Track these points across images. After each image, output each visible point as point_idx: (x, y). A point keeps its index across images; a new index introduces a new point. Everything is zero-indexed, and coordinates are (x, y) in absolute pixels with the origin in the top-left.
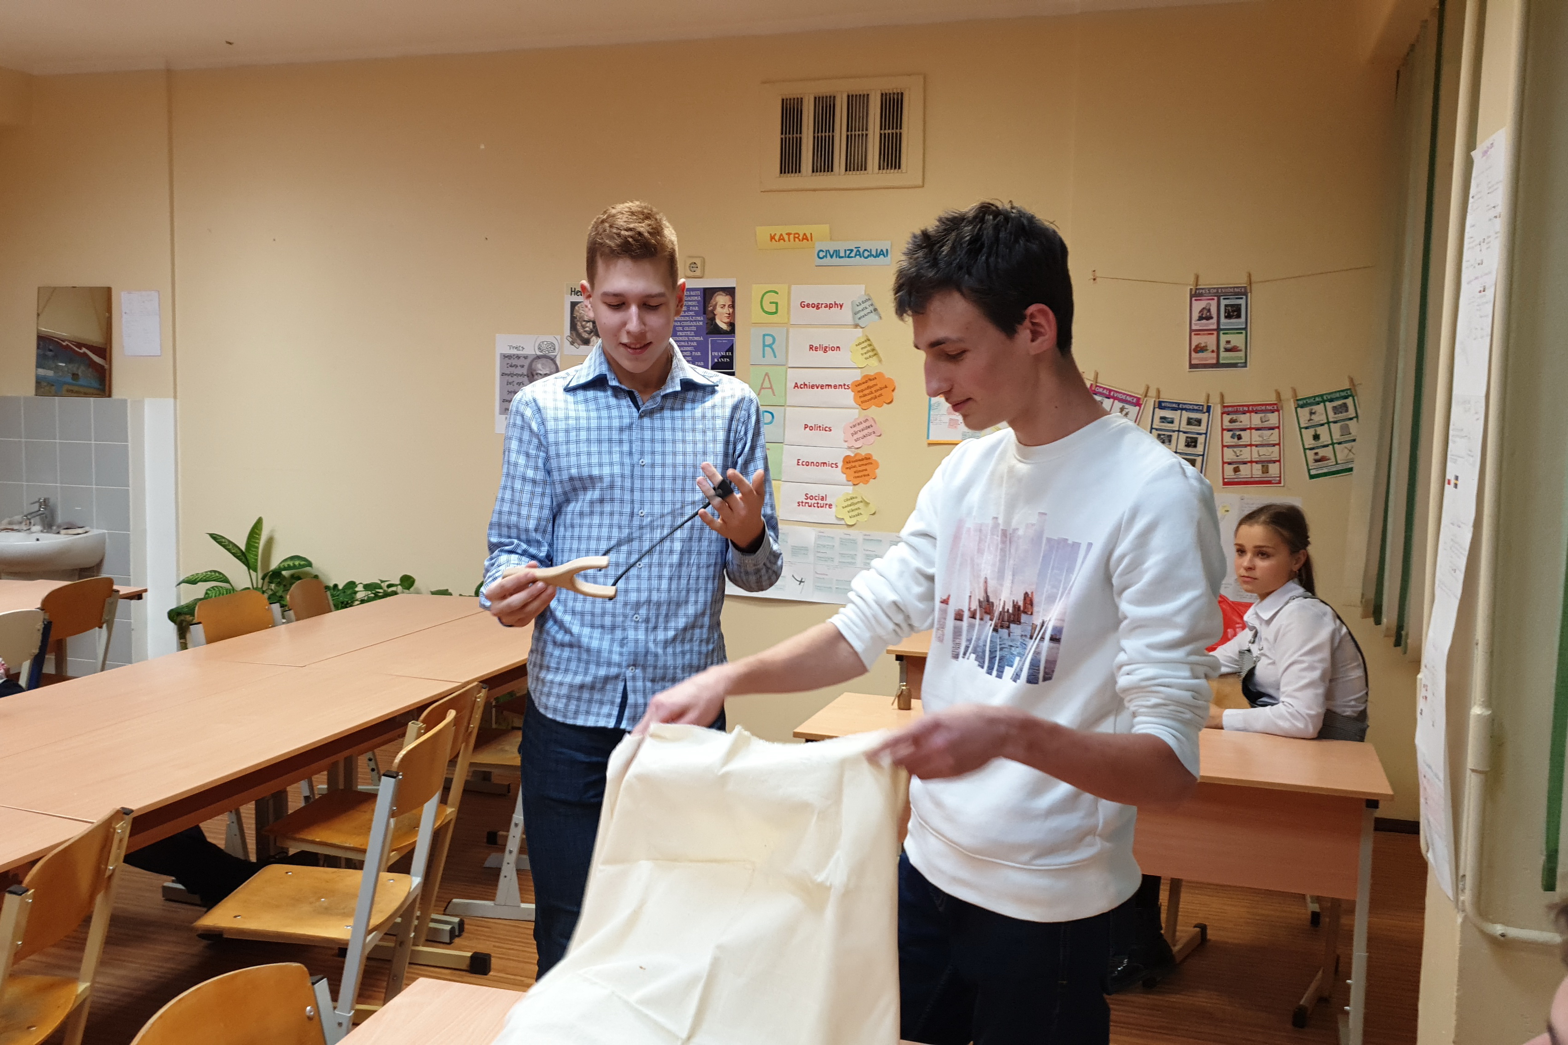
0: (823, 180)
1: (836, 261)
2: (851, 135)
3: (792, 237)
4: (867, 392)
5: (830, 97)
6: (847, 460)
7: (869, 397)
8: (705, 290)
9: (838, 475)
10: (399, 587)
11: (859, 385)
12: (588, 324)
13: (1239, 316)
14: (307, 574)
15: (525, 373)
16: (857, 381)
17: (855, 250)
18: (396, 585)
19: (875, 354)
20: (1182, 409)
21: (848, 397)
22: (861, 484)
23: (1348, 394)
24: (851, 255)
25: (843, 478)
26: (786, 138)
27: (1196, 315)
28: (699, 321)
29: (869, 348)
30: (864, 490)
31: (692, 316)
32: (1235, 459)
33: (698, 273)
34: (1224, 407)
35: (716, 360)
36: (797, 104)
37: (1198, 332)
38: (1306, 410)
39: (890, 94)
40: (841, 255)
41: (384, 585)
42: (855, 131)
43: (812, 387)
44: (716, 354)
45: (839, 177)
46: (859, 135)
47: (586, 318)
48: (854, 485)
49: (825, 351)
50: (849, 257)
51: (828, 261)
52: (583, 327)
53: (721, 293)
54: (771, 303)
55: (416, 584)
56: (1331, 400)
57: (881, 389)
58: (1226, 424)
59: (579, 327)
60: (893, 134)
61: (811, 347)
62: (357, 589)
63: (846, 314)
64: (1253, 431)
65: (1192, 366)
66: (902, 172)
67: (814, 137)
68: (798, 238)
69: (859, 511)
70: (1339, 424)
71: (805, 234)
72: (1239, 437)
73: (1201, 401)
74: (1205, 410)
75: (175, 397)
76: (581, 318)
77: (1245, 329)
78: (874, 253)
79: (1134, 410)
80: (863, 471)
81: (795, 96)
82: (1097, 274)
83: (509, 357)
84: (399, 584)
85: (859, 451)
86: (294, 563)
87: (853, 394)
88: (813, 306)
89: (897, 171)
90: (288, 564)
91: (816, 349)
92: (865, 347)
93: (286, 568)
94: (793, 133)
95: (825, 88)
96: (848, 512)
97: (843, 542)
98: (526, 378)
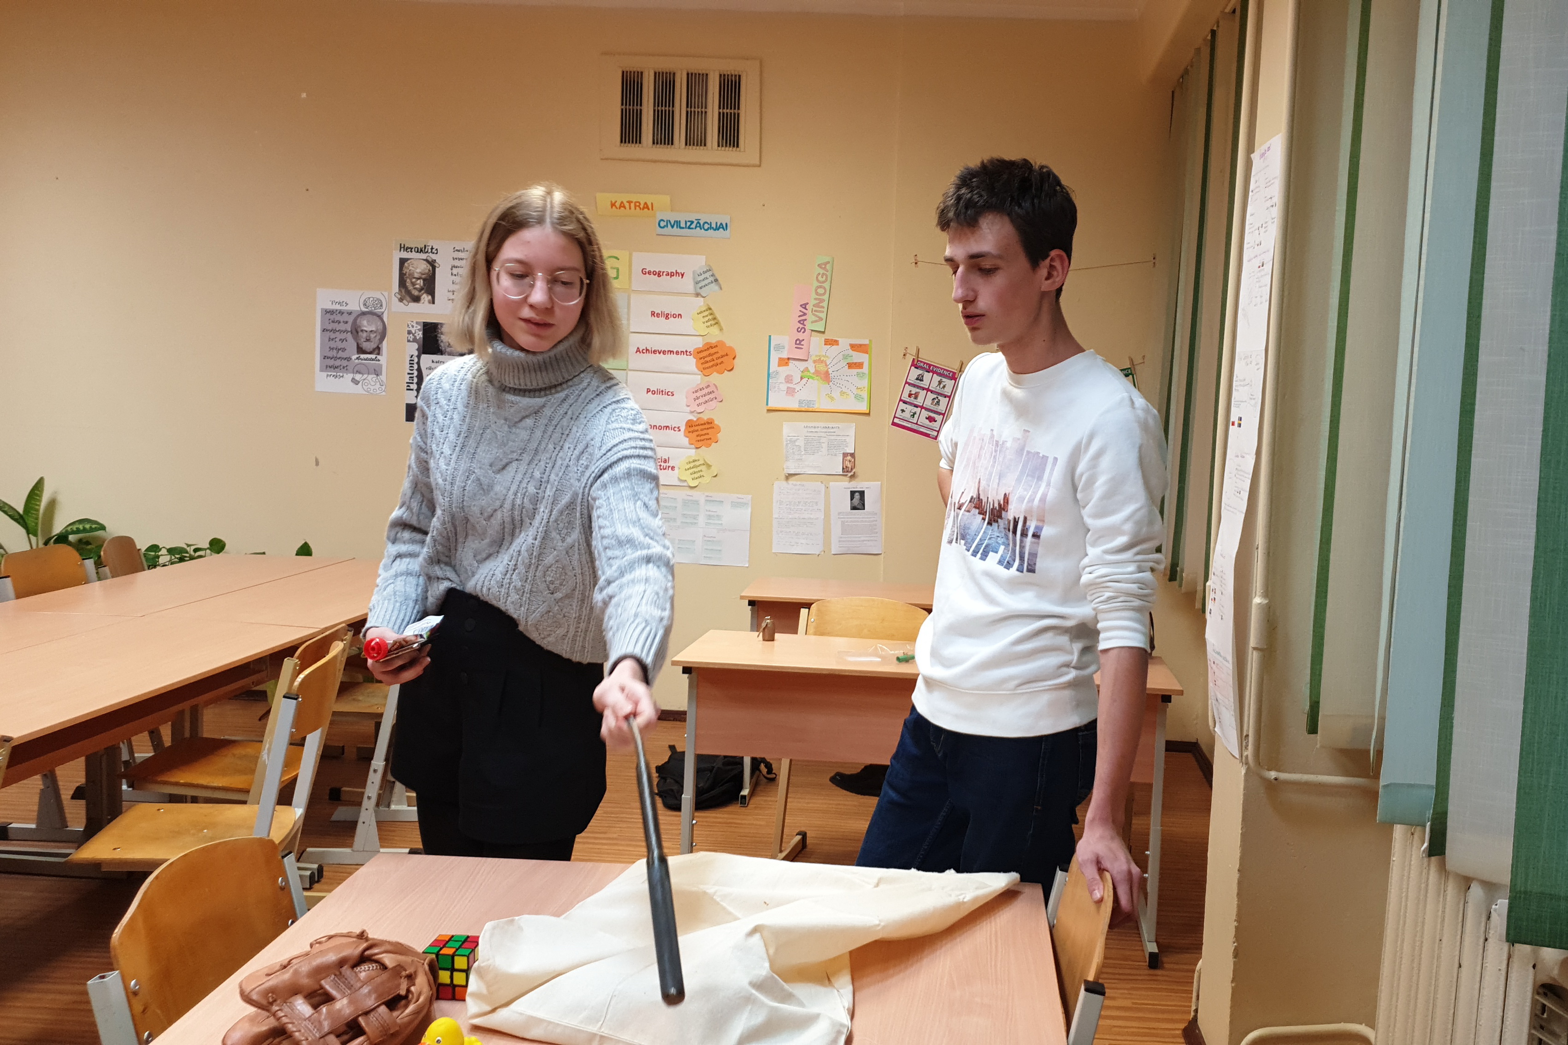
0: (663, 152)
1: (676, 231)
2: (691, 112)
3: (632, 205)
4: (708, 359)
5: (670, 73)
6: (690, 424)
7: (711, 364)
9: (681, 438)
10: (208, 551)
11: (701, 352)
12: (418, 282)
14: (99, 539)
15: (349, 330)
16: (699, 348)
17: (696, 222)
18: (204, 549)
19: (717, 323)
21: (690, 363)
22: (703, 447)
24: (691, 227)
25: (685, 441)
26: (626, 109)
29: (710, 317)
30: (706, 453)
36: (637, 78)
39: (728, 75)
40: (682, 226)
41: (191, 549)
42: (695, 108)
43: (655, 352)
45: (679, 151)
46: (698, 112)
47: (416, 275)
48: (697, 448)
49: (667, 318)
50: (689, 228)
51: (669, 230)
52: (413, 284)
55: (225, 548)
57: (722, 356)
59: (408, 284)
60: (731, 113)
61: (653, 314)
62: (160, 553)
63: (687, 283)
66: (740, 151)
67: (654, 111)
68: (639, 206)
69: (701, 473)
71: (646, 203)
76: (411, 276)
78: (714, 226)
79: (949, 383)
80: (705, 434)
81: (635, 70)
82: (919, 259)
83: (332, 312)
84: (208, 548)
85: (701, 415)
86: (83, 527)
87: (695, 360)
88: (655, 273)
89: (735, 148)
90: (74, 528)
91: (658, 315)
92: (707, 316)
93: (73, 532)
94: (633, 105)
95: (665, 64)
96: (691, 474)
97: (685, 503)
98: (349, 335)
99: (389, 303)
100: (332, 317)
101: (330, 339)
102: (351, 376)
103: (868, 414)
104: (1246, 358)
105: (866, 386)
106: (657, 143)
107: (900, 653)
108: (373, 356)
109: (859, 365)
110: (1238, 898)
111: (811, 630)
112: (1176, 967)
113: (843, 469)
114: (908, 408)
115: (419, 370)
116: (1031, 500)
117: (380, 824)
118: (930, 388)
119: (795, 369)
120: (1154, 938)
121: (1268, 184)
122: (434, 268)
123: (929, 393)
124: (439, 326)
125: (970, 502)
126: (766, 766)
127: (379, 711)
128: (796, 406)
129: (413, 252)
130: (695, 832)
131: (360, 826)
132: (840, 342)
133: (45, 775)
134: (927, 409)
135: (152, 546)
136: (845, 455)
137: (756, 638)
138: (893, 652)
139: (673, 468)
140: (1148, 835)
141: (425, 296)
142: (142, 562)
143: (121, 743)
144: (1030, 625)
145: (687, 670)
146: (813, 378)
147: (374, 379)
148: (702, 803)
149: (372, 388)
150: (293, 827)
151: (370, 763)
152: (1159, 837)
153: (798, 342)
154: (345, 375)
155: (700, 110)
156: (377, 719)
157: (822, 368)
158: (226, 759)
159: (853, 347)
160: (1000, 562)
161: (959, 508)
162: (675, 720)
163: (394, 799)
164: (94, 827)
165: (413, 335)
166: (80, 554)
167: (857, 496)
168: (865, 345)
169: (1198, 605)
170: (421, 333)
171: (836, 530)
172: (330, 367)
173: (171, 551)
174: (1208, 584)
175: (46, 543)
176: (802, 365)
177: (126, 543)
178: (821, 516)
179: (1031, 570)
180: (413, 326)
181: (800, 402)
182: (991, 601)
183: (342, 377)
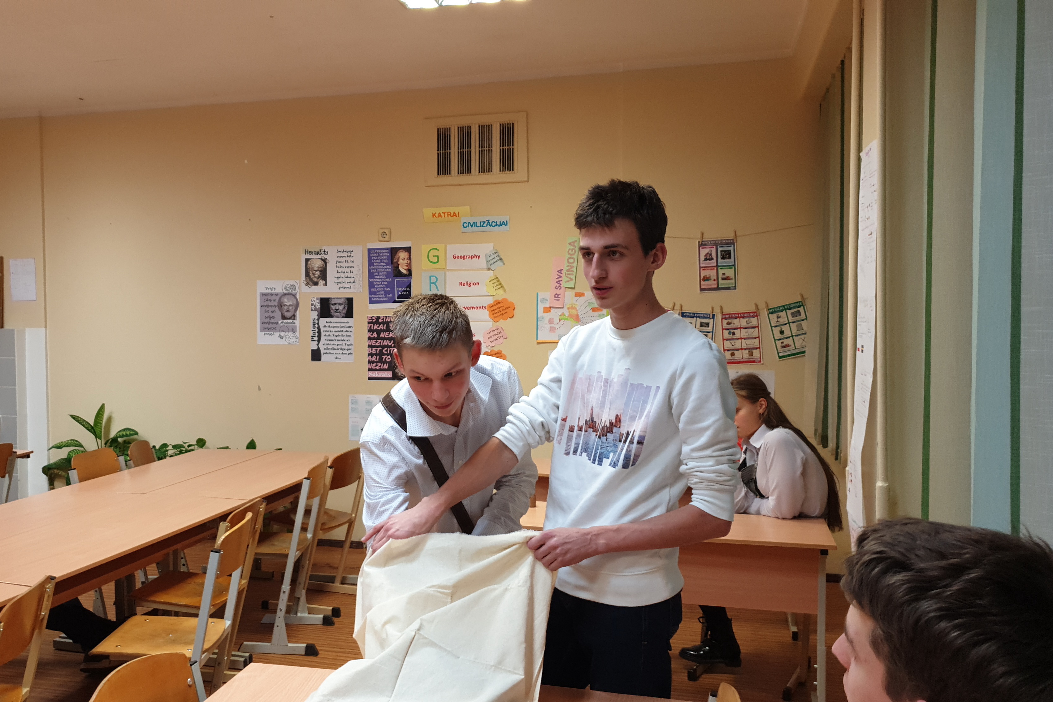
0: (465, 178)
1: (474, 229)
2: (482, 150)
3: (446, 214)
4: (496, 311)
5: (468, 127)
7: (499, 314)
8: (392, 249)
10: (196, 446)
11: (492, 307)
12: (317, 273)
13: (730, 258)
14: (134, 440)
15: (277, 305)
16: (491, 304)
17: (487, 222)
18: (194, 445)
19: (502, 287)
20: (697, 317)
21: (485, 314)
23: (800, 304)
24: (484, 225)
26: (440, 153)
27: (702, 258)
28: (388, 269)
29: (497, 283)
31: (384, 266)
32: (731, 347)
33: (387, 238)
34: (723, 315)
35: (400, 293)
36: (447, 132)
37: (705, 268)
38: (775, 315)
39: (505, 124)
40: (478, 225)
41: (186, 445)
42: (484, 147)
44: (400, 289)
45: (475, 177)
46: (487, 150)
47: (315, 269)
49: (470, 285)
51: (469, 229)
52: (314, 274)
53: (402, 250)
54: (434, 256)
55: (207, 444)
56: (790, 309)
57: (506, 309)
58: (725, 325)
59: (311, 275)
60: (508, 149)
61: (461, 284)
62: (168, 449)
63: (482, 263)
64: (742, 330)
65: (702, 290)
66: (514, 173)
67: (458, 152)
68: (450, 215)
70: (795, 324)
71: (454, 213)
72: (734, 334)
73: (709, 311)
74: (711, 317)
75: (46, 327)
76: (313, 269)
77: (734, 265)
78: (498, 223)
81: (445, 127)
83: (266, 295)
85: (492, 349)
86: (126, 433)
87: (488, 312)
88: (461, 257)
89: (511, 172)
90: (122, 434)
91: (464, 284)
92: (495, 283)
93: (120, 437)
94: (445, 150)
95: (464, 121)
98: (277, 309)
100: (266, 298)
101: (266, 312)
102: (277, 334)
106: (461, 173)
108: (291, 321)
115: (319, 328)
117: (288, 626)
119: (555, 314)
122: (326, 263)
125: (586, 424)
131: (275, 628)
132: (586, 294)
135: (161, 444)
141: (321, 281)
146: (567, 319)
147: (292, 335)
149: (291, 340)
150: (224, 633)
151: (281, 587)
153: (556, 296)
154: (275, 333)
155: (487, 149)
157: (574, 312)
158: (190, 586)
165: (315, 306)
166: (119, 452)
170: (319, 305)
172: (266, 329)
173: (174, 447)
174: (845, 469)
175: (106, 444)
176: (560, 311)
177: (148, 444)
180: (314, 301)
183: (273, 334)
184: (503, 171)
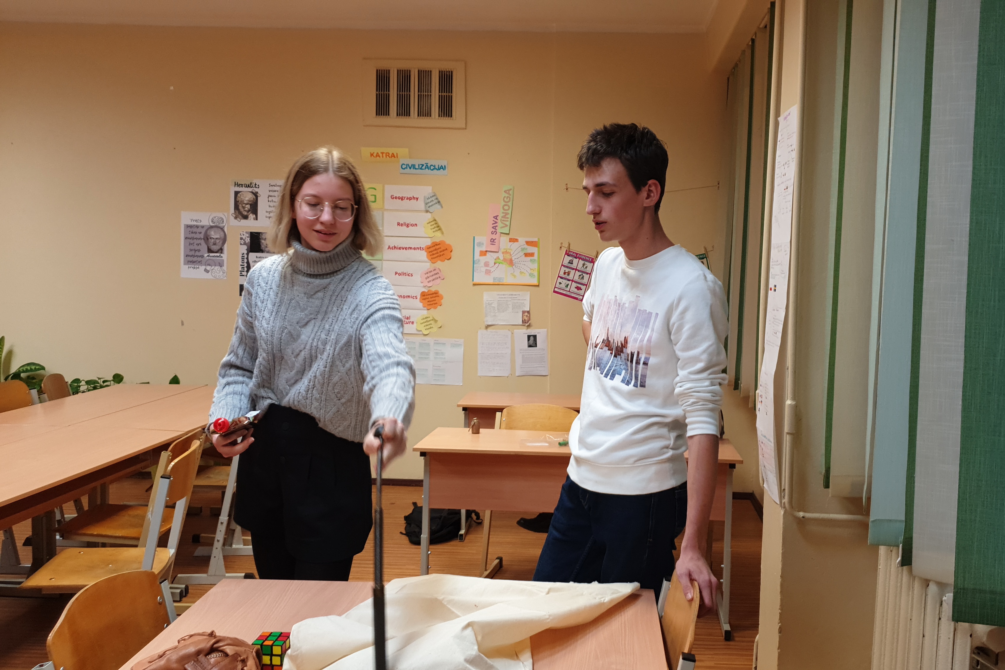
0: (403, 121)
1: (412, 171)
2: (421, 94)
3: (384, 155)
4: (434, 252)
5: (407, 71)
6: (423, 294)
7: (436, 255)
9: (418, 303)
10: (112, 382)
11: (430, 248)
12: (247, 206)
14: (41, 375)
15: (202, 237)
16: (428, 245)
17: (425, 165)
19: (440, 229)
21: (423, 255)
22: (432, 309)
24: (423, 168)
25: (420, 305)
26: (379, 94)
29: (435, 226)
30: (434, 313)
36: (386, 74)
39: (444, 71)
40: (416, 168)
41: (101, 381)
42: (423, 92)
43: (400, 248)
45: (414, 120)
46: (426, 95)
47: (245, 202)
48: (428, 309)
49: (408, 226)
50: (421, 169)
51: (408, 170)
52: (244, 208)
54: (372, 195)
55: (123, 380)
57: (443, 251)
59: (240, 208)
60: (447, 95)
61: (398, 224)
62: (80, 384)
63: (420, 204)
66: (453, 119)
67: (398, 95)
68: (389, 156)
69: (431, 326)
71: (393, 154)
76: (242, 202)
78: (437, 167)
79: (589, 265)
80: (433, 301)
81: (385, 69)
82: (569, 186)
83: (191, 226)
84: (112, 380)
85: (431, 289)
86: (31, 368)
87: (426, 253)
88: (399, 198)
89: (449, 118)
90: (25, 368)
91: (402, 225)
92: (433, 225)
93: (24, 372)
94: (384, 91)
95: (404, 65)
96: (424, 326)
97: (421, 345)
98: (202, 242)
99: (228, 221)
100: (191, 230)
101: (190, 244)
102: (204, 267)
103: (538, 286)
104: (778, 247)
105: (537, 268)
106: (400, 115)
107: (561, 440)
108: (218, 254)
109: (532, 255)
110: (781, 595)
111: (503, 425)
112: (743, 639)
113: (523, 321)
114: (564, 282)
115: (248, 263)
116: (642, 341)
117: (225, 557)
118: (578, 268)
119: (490, 257)
120: (727, 621)
121: (789, 137)
122: (257, 197)
123: (577, 271)
124: (261, 235)
125: (602, 342)
126: (475, 515)
127: (224, 484)
128: (491, 282)
129: (243, 187)
130: (430, 559)
131: (212, 559)
132: (519, 240)
133: (5, 531)
134: (576, 282)
135: (76, 379)
136: (524, 312)
137: (468, 431)
138: (556, 439)
139: (413, 323)
140: (722, 553)
141: (251, 215)
142: (69, 391)
143: (55, 509)
144: (643, 421)
145: (423, 454)
146: (502, 263)
147: (219, 269)
148: (434, 540)
149: (218, 275)
150: (169, 560)
151: (218, 519)
152: (730, 555)
153: (492, 240)
154: (200, 266)
156: (223, 489)
157: (508, 257)
158: (125, 517)
159: (528, 243)
160: (623, 381)
161: (596, 347)
162: (416, 486)
163: (234, 541)
164: (38, 564)
165: (244, 240)
166: (28, 386)
167: (532, 338)
168: (535, 242)
169: (751, 405)
170: (249, 239)
171: (519, 361)
172: (191, 262)
173: (88, 383)
174: (757, 392)
175: (6, 379)
176: (495, 255)
177: (58, 378)
178: (509, 351)
179: (643, 386)
180: (244, 235)
181: (494, 279)
182: (617, 406)
183: (198, 268)
184: (442, 116)
